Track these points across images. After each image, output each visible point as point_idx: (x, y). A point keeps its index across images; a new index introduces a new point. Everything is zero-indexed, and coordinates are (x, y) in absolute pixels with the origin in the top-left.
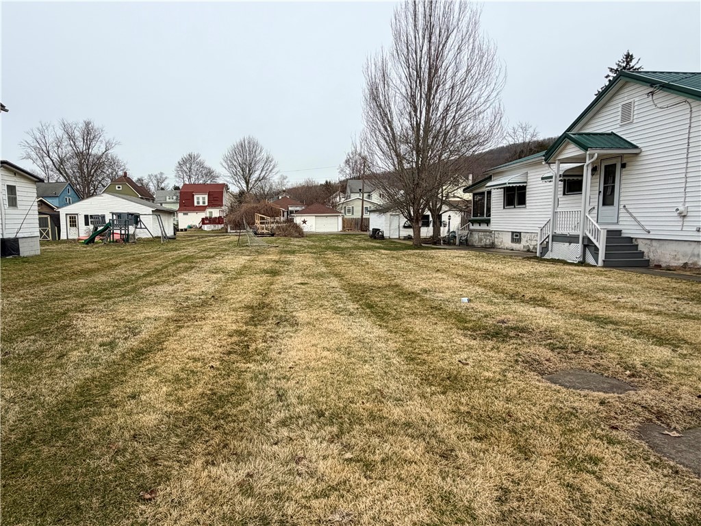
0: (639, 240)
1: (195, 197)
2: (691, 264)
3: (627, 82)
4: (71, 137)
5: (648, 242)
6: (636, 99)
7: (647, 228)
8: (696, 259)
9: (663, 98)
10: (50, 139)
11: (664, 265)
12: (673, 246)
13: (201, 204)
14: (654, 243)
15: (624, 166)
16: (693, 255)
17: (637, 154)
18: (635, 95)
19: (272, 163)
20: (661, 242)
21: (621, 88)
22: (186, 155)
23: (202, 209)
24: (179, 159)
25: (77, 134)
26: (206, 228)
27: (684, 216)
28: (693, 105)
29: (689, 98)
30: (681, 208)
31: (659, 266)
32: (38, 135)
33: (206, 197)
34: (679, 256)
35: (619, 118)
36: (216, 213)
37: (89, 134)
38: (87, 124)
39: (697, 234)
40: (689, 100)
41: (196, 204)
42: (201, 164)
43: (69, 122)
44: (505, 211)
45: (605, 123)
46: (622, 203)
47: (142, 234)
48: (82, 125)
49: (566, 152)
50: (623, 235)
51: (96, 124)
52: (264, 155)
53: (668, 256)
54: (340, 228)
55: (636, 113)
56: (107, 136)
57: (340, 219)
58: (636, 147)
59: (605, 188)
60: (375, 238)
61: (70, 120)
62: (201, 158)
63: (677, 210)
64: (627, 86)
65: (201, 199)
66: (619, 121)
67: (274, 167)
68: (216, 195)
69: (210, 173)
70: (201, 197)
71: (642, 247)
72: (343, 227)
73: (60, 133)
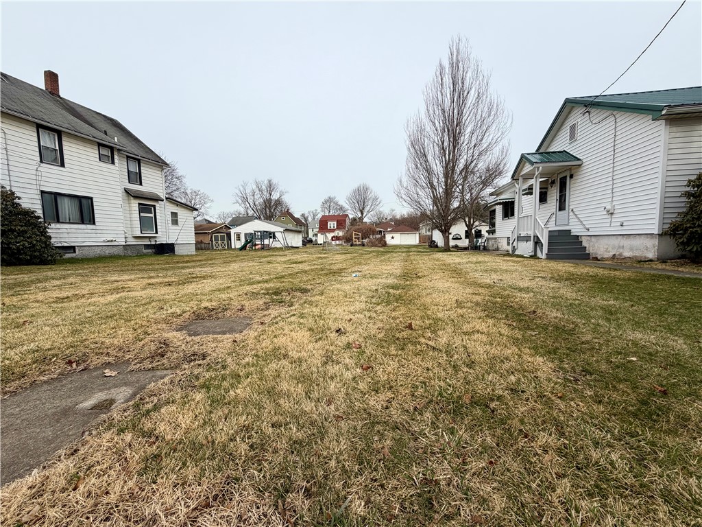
0: (583, 238)
1: (329, 223)
2: (618, 255)
3: (573, 107)
4: (261, 190)
5: (589, 238)
6: (579, 120)
7: (587, 227)
8: (621, 251)
9: (597, 115)
10: (249, 191)
11: (599, 258)
12: (605, 241)
13: (332, 228)
14: (593, 239)
15: (571, 176)
16: (619, 247)
17: (580, 165)
18: (577, 117)
19: (379, 200)
20: (598, 237)
21: (569, 113)
22: (327, 198)
23: (333, 231)
24: (323, 200)
25: (264, 187)
26: (333, 242)
27: (612, 214)
28: (617, 116)
29: (614, 111)
30: (609, 207)
31: (596, 259)
32: (242, 189)
33: (335, 223)
34: (610, 249)
35: (568, 138)
36: (341, 234)
37: (271, 187)
38: (270, 181)
39: (620, 228)
40: (614, 113)
41: (329, 228)
42: (336, 203)
43: (260, 180)
44: (504, 221)
45: (560, 144)
46: (571, 207)
47: (276, 244)
48: (266, 182)
49: (524, 169)
50: (572, 234)
51: (274, 181)
52: (372, 195)
53: (602, 250)
54: (418, 242)
55: (579, 133)
56: (281, 188)
57: (418, 235)
58: (579, 159)
59: (560, 196)
60: (431, 247)
61: (259, 179)
62: (337, 199)
63: (605, 208)
64: (574, 109)
65: (332, 224)
66: (568, 141)
67: (380, 203)
68: (341, 221)
69: (341, 208)
70: (332, 223)
71: (585, 244)
72: (420, 241)
73: (254, 187)
